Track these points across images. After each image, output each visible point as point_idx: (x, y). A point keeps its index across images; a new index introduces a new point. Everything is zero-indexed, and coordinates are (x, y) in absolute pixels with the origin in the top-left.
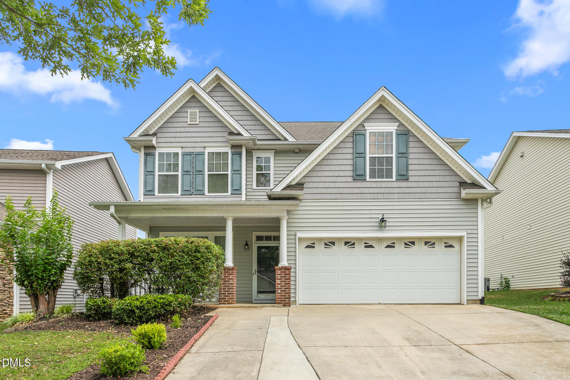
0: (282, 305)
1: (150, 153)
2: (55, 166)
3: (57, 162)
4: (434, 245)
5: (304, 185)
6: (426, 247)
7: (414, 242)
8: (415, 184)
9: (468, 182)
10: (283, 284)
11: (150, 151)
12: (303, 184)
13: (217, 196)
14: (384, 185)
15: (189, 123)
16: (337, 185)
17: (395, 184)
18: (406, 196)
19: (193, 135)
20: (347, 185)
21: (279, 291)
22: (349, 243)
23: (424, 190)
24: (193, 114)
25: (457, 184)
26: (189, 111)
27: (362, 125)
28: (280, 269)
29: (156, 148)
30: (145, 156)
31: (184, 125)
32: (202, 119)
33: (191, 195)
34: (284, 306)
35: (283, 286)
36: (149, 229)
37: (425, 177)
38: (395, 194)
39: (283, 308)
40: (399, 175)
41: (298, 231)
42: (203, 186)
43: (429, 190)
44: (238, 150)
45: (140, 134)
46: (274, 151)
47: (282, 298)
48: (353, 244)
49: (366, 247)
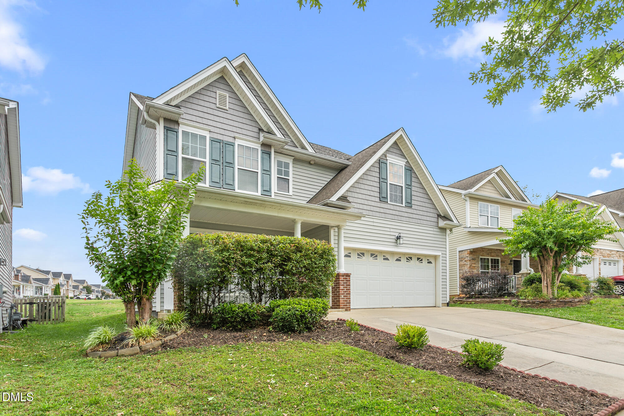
0: (344, 309)
1: (171, 128)
4: (422, 261)
6: (417, 262)
7: (412, 257)
9: (443, 215)
10: (345, 290)
11: (172, 126)
14: (398, 208)
15: (218, 105)
17: (404, 209)
19: (221, 120)
20: (373, 204)
21: (343, 297)
23: (420, 217)
24: (222, 98)
25: (436, 216)
26: (218, 92)
27: (385, 155)
28: (343, 276)
29: (179, 124)
30: (165, 130)
31: (213, 106)
32: (232, 106)
34: (346, 310)
35: (345, 292)
38: (404, 217)
40: (407, 203)
42: (234, 180)
44: (267, 150)
45: (165, 102)
46: (293, 158)
47: (344, 303)
48: (376, 256)
49: (384, 259)
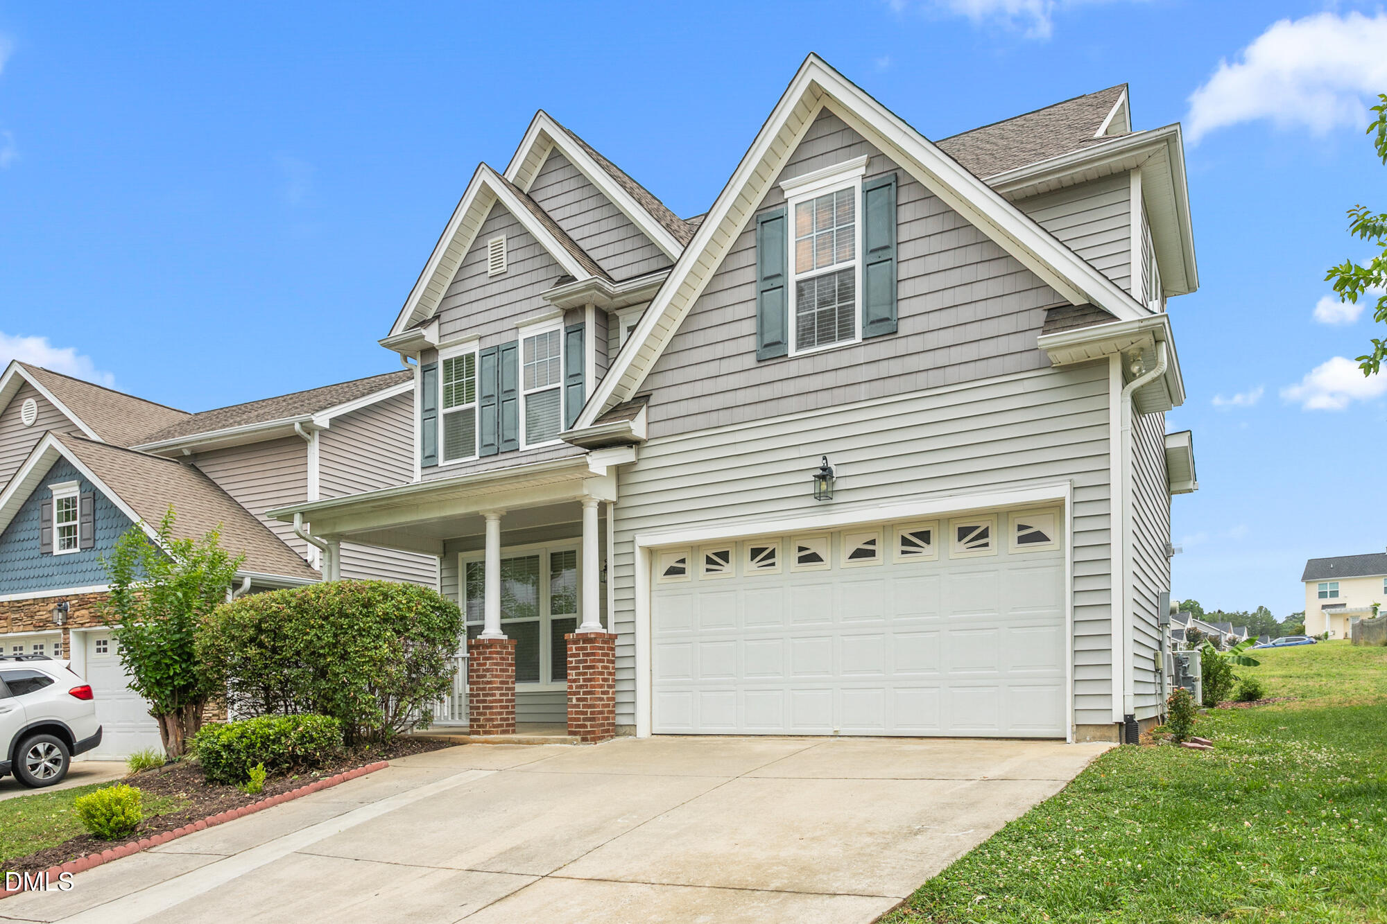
0: (578, 737)
1: (429, 366)
2: (314, 422)
3: (317, 414)
4: (987, 536)
5: (651, 397)
6: (961, 546)
7: (929, 531)
8: (915, 344)
9: (1076, 304)
10: (581, 681)
11: (430, 361)
12: (648, 396)
13: (541, 451)
14: (832, 361)
15: (491, 273)
16: (723, 384)
17: (862, 355)
18: (891, 385)
20: (744, 380)
21: (574, 701)
22: (762, 552)
23: (940, 358)
24: (497, 250)
25: (1041, 319)
26: (490, 243)
27: (776, 189)
28: (575, 642)
29: (437, 351)
30: (423, 373)
31: (483, 280)
32: (512, 257)
33: (497, 454)
34: (584, 740)
35: (581, 687)
36: (441, 549)
37: (943, 311)
38: (863, 385)
39: (581, 746)
40: (870, 322)
41: (640, 531)
42: (516, 428)
43: (956, 355)
44: (577, 321)
45: (407, 325)
47: (578, 720)
48: (772, 555)
49: (802, 560)
